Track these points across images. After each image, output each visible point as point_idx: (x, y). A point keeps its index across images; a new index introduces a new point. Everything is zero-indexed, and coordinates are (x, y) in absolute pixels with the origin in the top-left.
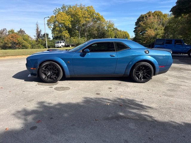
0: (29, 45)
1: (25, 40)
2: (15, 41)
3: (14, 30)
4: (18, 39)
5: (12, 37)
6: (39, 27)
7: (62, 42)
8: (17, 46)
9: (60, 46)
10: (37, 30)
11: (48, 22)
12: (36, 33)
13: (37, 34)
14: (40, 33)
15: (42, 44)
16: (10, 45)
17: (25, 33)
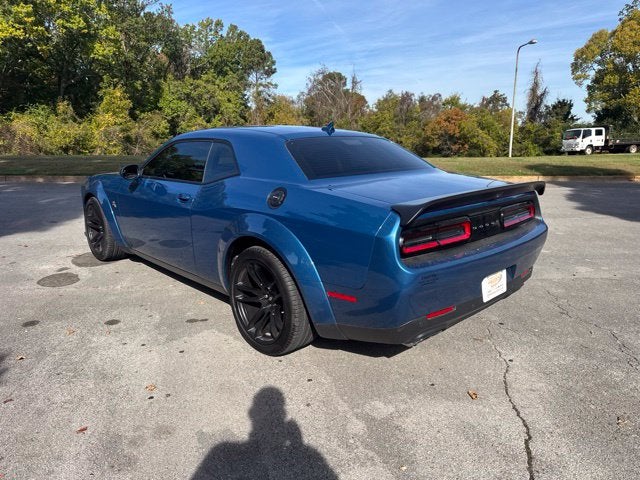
0: (491, 143)
1: (483, 129)
2: (451, 132)
3: (459, 99)
4: (463, 125)
5: (447, 120)
6: (540, 81)
7: (593, 132)
8: (455, 147)
9: (578, 149)
10: (534, 90)
11: (577, 58)
12: (527, 102)
13: (529, 105)
14: (542, 100)
15: (535, 141)
16: (437, 144)
17: (508, 105)
